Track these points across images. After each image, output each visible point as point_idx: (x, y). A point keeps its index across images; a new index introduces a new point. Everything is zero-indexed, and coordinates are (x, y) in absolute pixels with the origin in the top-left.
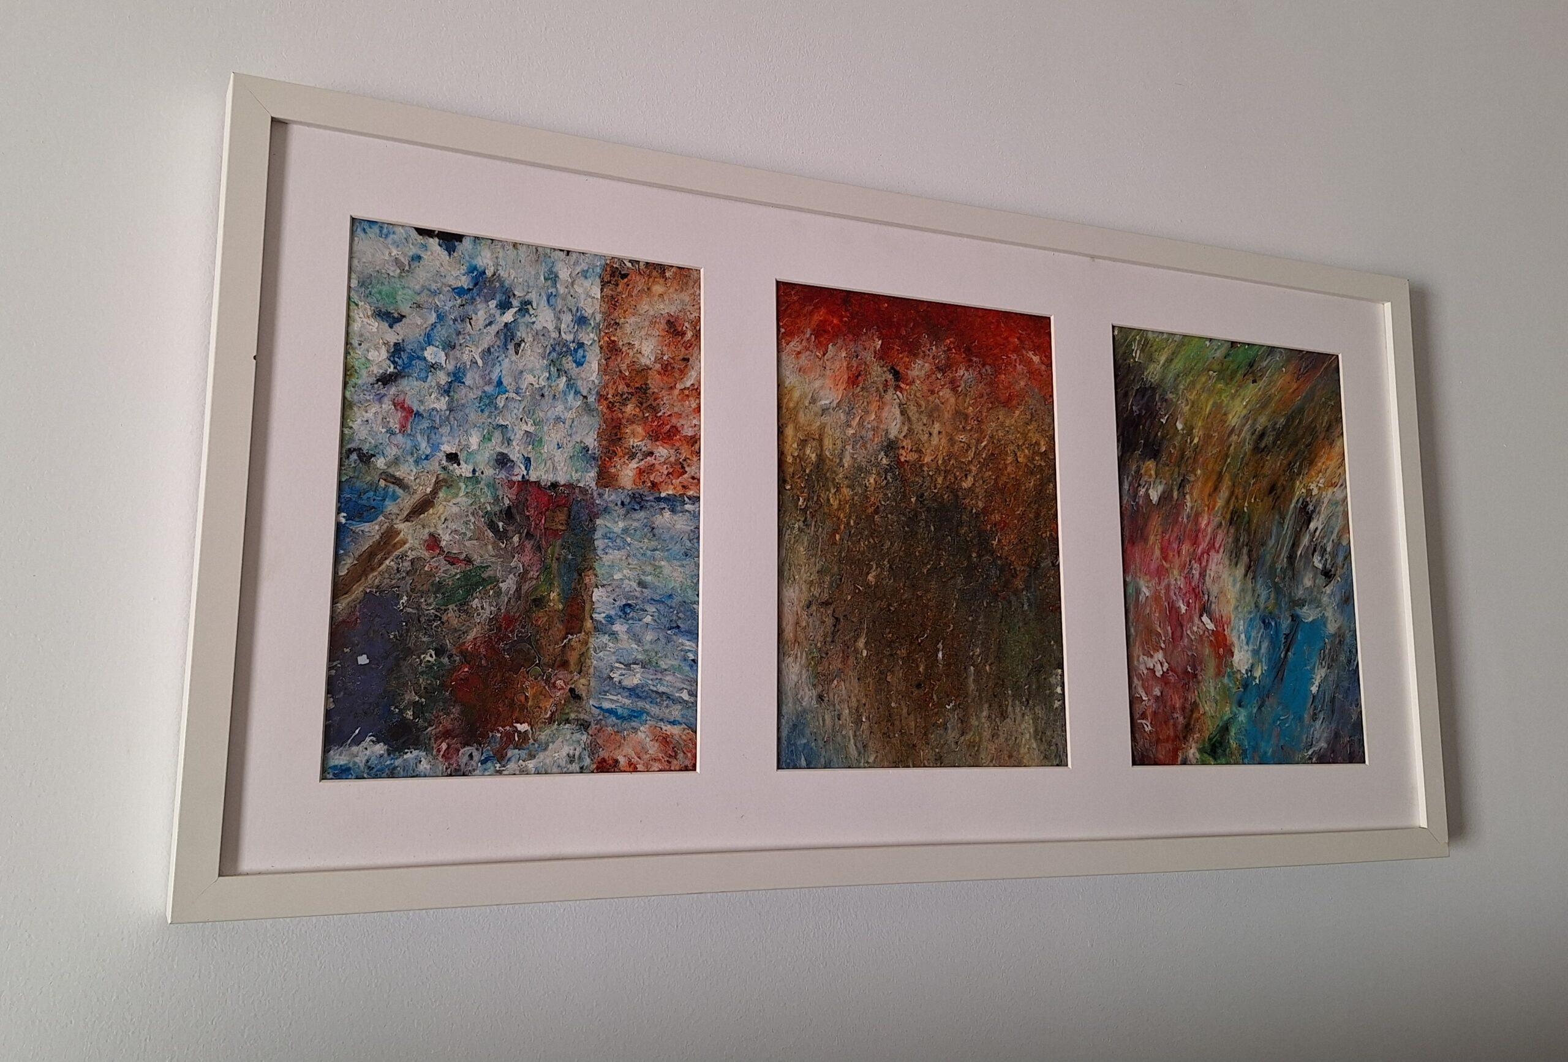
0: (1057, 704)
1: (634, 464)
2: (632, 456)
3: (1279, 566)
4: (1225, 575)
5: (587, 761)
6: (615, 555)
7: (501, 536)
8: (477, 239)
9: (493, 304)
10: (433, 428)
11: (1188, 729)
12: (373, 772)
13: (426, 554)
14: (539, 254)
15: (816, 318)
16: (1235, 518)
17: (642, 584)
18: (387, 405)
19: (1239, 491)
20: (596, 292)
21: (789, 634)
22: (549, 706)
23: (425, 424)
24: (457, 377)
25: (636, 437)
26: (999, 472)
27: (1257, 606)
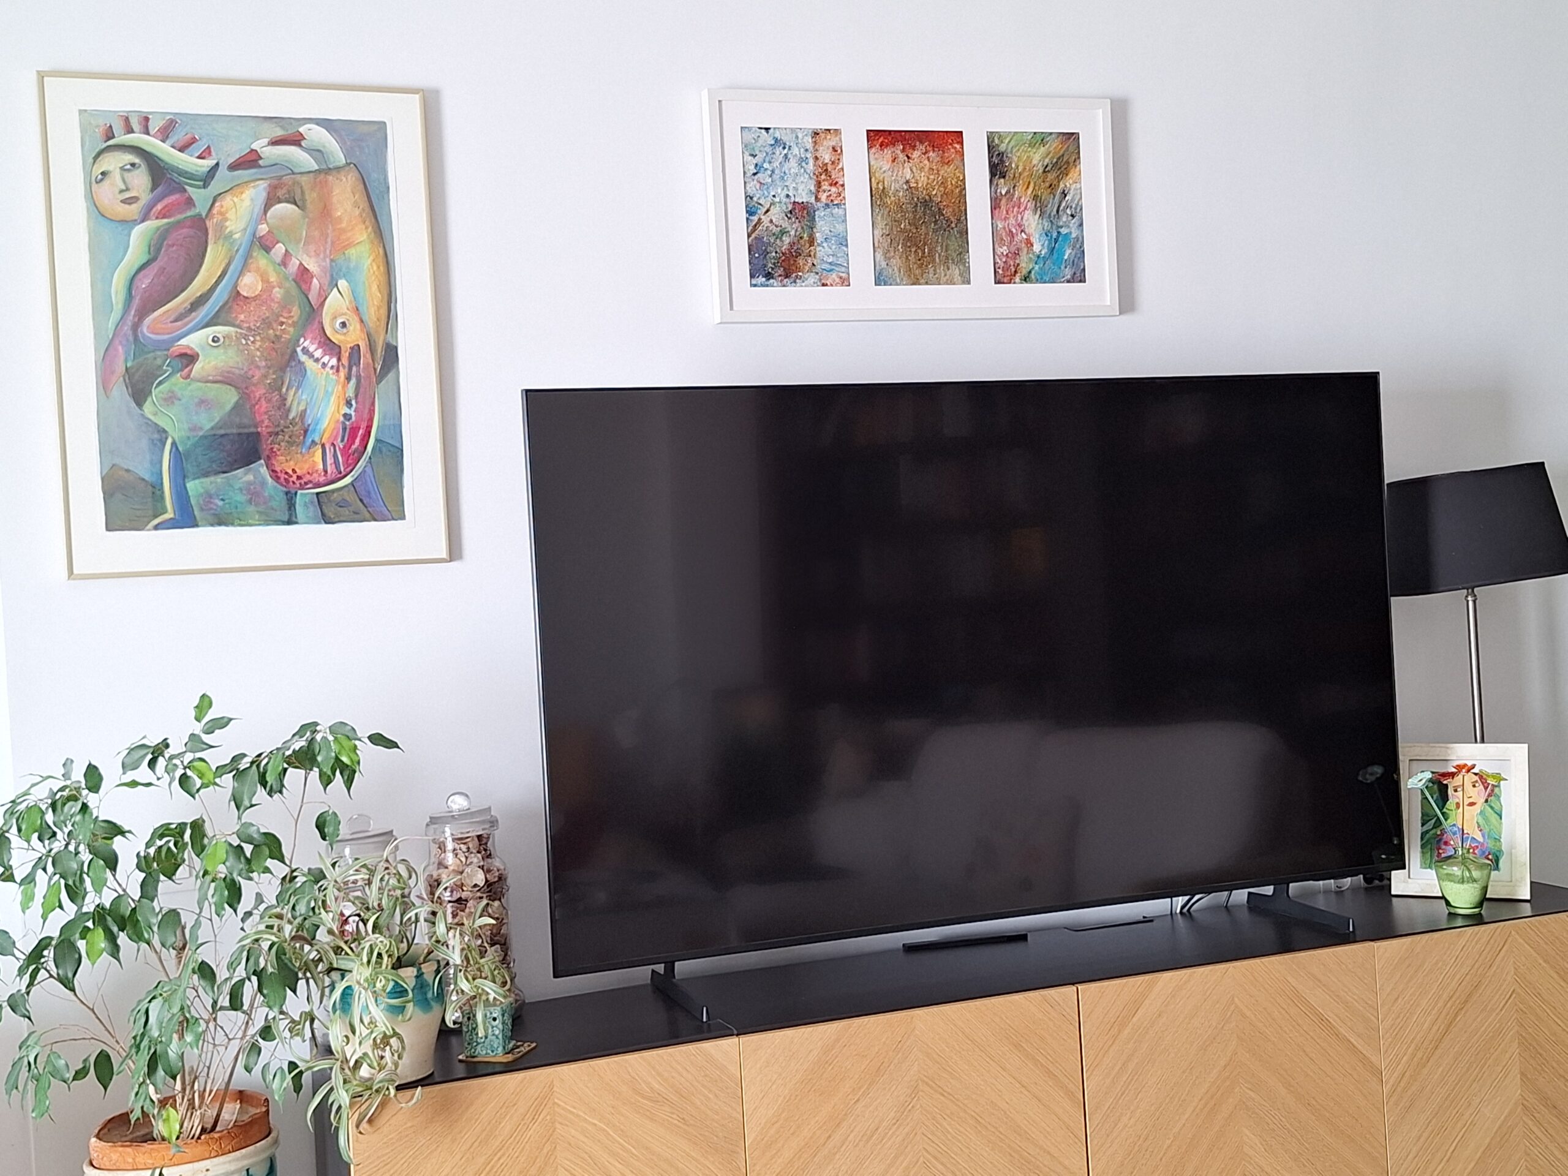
0: (967, 265)
1: (825, 194)
2: (825, 192)
3: (1052, 214)
4: (1031, 218)
5: (819, 283)
6: (822, 223)
7: (789, 218)
8: (775, 128)
9: (781, 148)
10: (768, 188)
11: (1016, 272)
12: (762, 285)
13: (769, 225)
14: (793, 130)
15: (880, 140)
16: (1035, 197)
17: (830, 231)
18: (755, 182)
19: (1037, 188)
20: (810, 140)
21: (876, 245)
22: (807, 268)
23: (766, 187)
24: (773, 171)
25: (825, 186)
26: (945, 188)
27: (1043, 229)
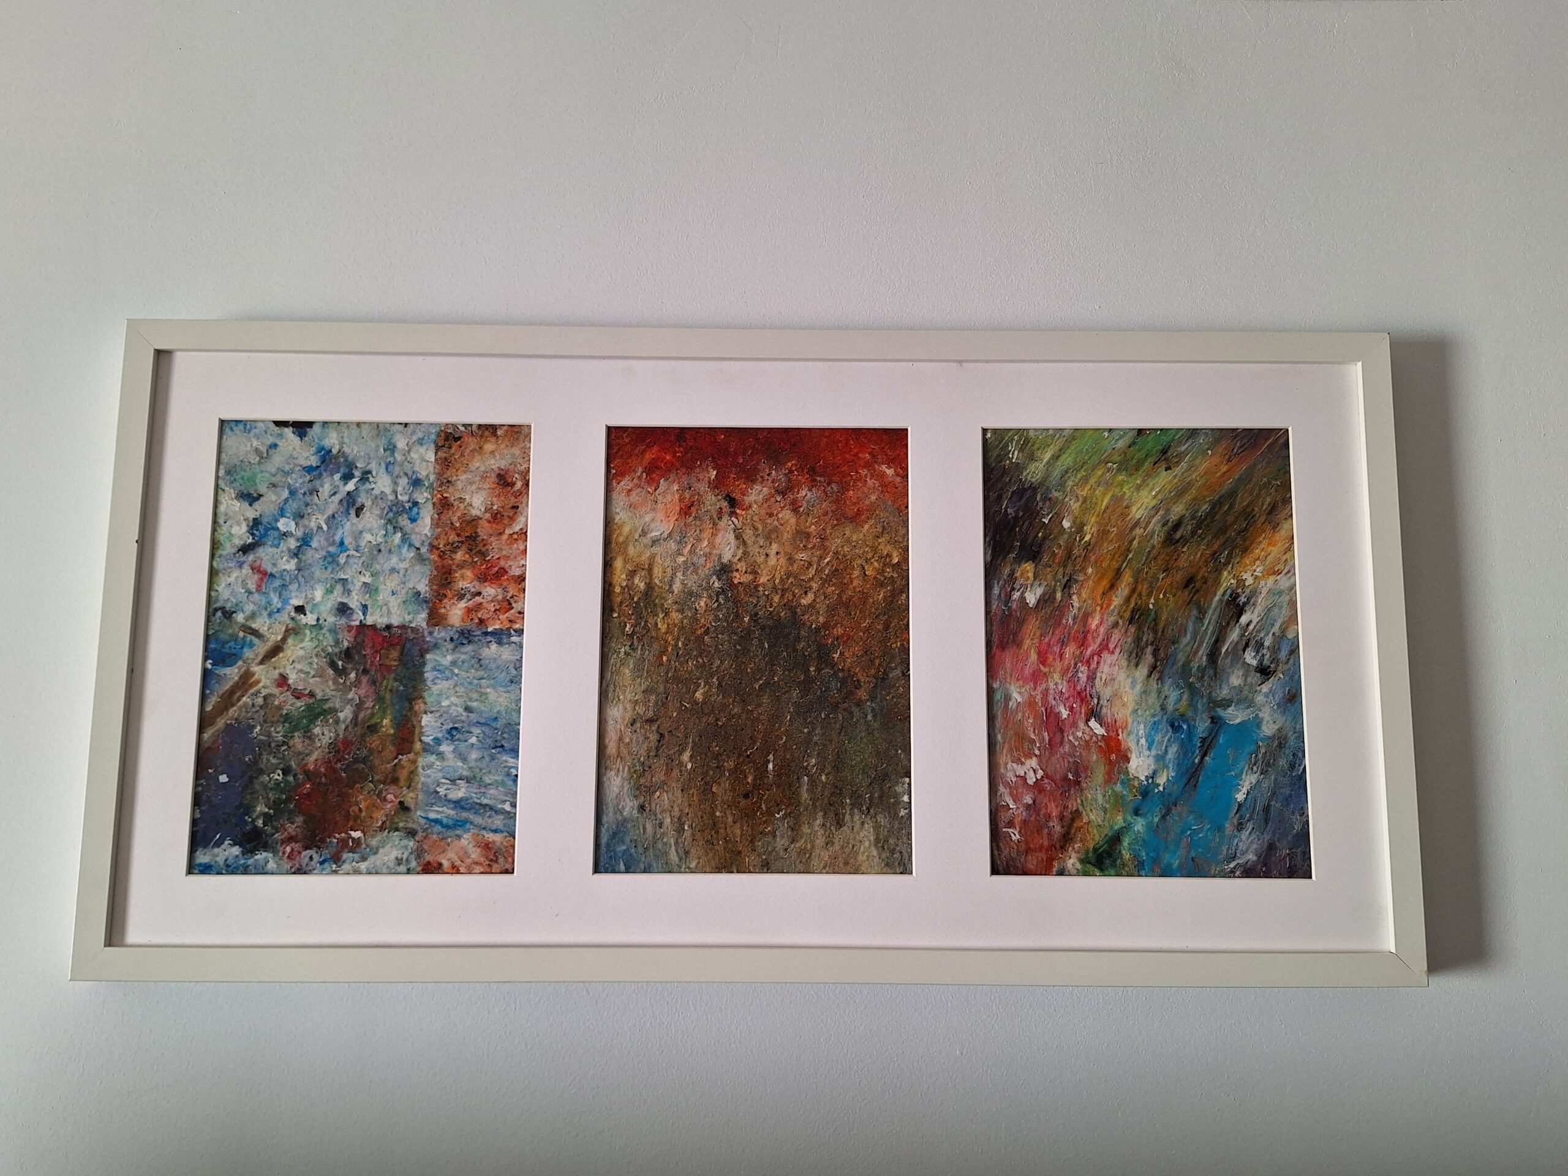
0: (903, 813)
1: (463, 604)
2: (461, 597)
3: (1195, 665)
4: (1121, 676)
5: (413, 864)
6: (443, 685)
7: (341, 672)
8: (325, 424)
9: (337, 477)
10: (284, 586)
11: (1066, 839)
12: (230, 869)
13: (276, 691)
14: (380, 429)
15: (649, 456)
16: (1137, 616)
17: (468, 709)
18: (246, 570)
19: (1144, 588)
20: (431, 456)
21: (611, 748)
22: (380, 817)
23: (277, 583)
24: (305, 541)
25: (465, 581)
26: (843, 587)
27: (1163, 708)
